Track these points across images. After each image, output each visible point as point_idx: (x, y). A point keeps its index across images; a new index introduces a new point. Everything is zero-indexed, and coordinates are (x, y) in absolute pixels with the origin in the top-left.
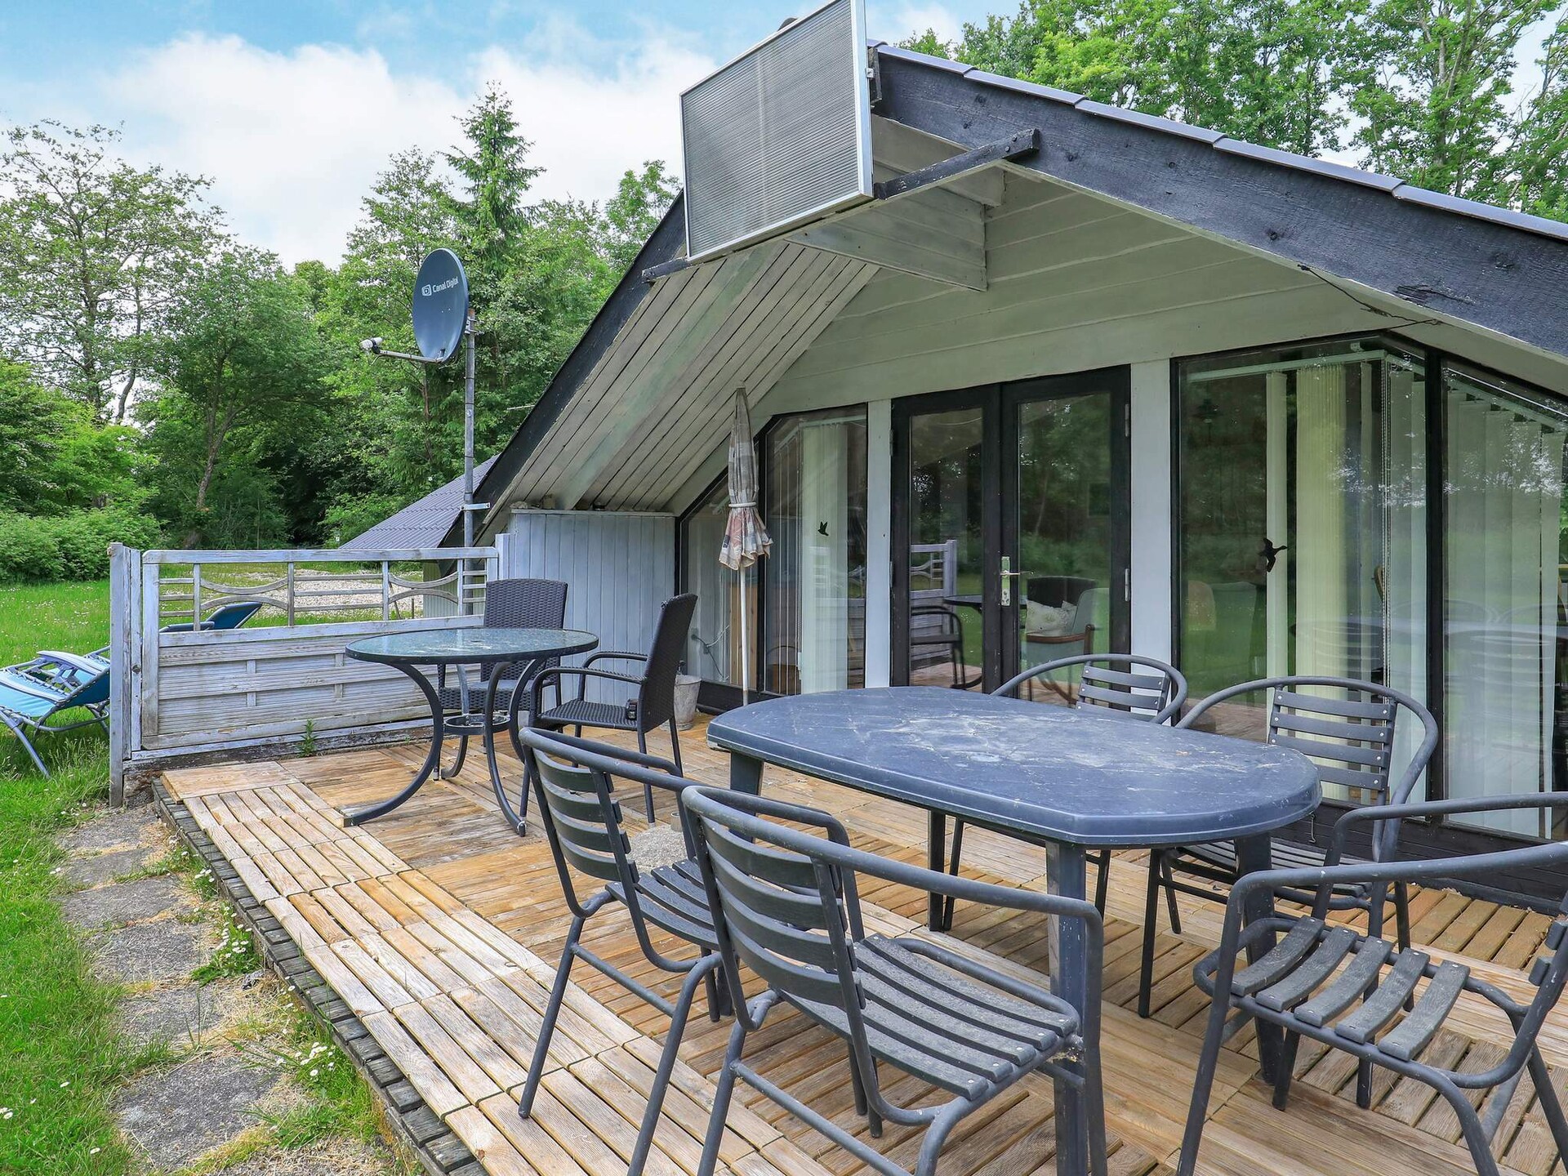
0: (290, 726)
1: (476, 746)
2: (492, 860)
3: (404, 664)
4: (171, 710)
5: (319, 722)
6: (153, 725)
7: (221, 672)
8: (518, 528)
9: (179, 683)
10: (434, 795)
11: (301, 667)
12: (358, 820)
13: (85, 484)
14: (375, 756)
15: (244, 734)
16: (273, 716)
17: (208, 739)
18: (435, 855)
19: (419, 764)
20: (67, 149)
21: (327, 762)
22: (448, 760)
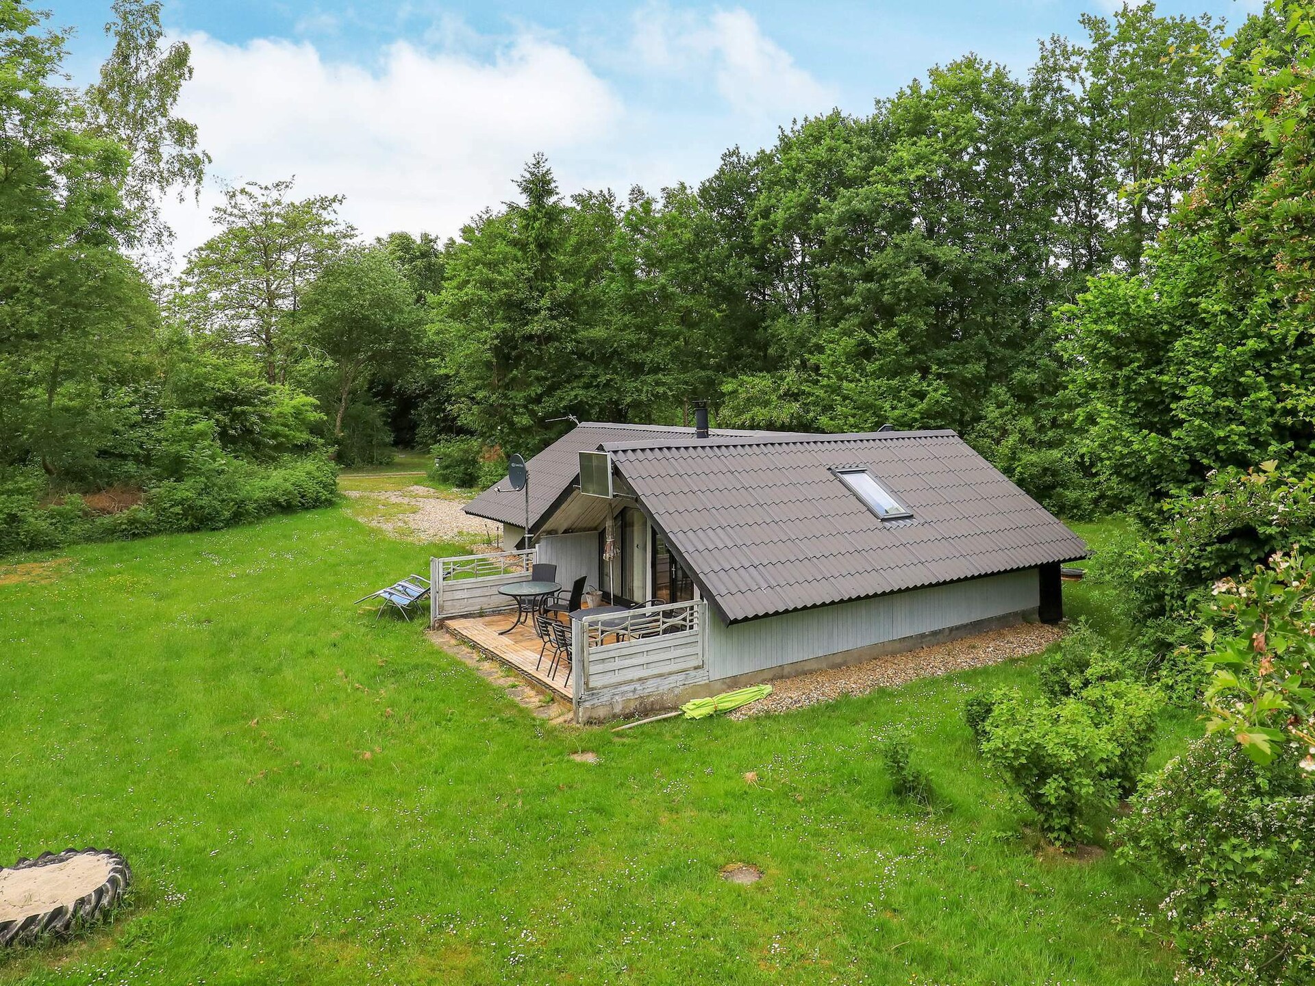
0: (475, 608)
1: (530, 615)
2: (534, 642)
3: (514, 596)
4: (446, 604)
5: (485, 606)
6: (441, 608)
7: (458, 592)
8: (543, 543)
9: (449, 596)
10: (519, 628)
11: (479, 590)
12: (502, 634)
13: (286, 436)
14: (500, 617)
15: (464, 611)
16: (472, 605)
17: (456, 612)
18: (521, 641)
19: (515, 620)
20: (262, 199)
21: (487, 619)
22: (522, 619)
